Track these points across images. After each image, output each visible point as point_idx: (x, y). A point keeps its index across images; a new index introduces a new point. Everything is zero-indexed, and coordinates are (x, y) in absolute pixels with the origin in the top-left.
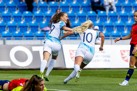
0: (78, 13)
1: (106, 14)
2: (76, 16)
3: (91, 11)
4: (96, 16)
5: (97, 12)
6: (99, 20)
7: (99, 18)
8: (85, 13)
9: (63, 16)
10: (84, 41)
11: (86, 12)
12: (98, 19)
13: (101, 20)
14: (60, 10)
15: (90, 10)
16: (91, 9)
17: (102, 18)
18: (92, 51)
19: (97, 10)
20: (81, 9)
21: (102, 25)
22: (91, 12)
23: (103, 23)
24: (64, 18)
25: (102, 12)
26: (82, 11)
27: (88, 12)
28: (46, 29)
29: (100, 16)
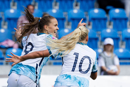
0: (70, 11)
1: (125, 14)
2: (67, 18)
3: (97, 8)
4: (105, 19)
5: (107, 12)
6: (111, 27)
7: (112, 23)
8: (85, 13)
9: (48, 25)
10: (73, 70)
11: (85, 11)
12: (110, 24)
13: (116, 27)
14: (34, 6)
15: (93, 7)
16: (95, 4)
17: (117, 22)
18: (82, 85)
19: (108, 7)
20: (77, 5)
21: (118, 36)
22: (96, 11)
23: (120, 32)
24: (50, 28)
25: (117, 11)
26: (78, 8)
27: (91, 11)
28: (7, 44)
29: (115, 19)
